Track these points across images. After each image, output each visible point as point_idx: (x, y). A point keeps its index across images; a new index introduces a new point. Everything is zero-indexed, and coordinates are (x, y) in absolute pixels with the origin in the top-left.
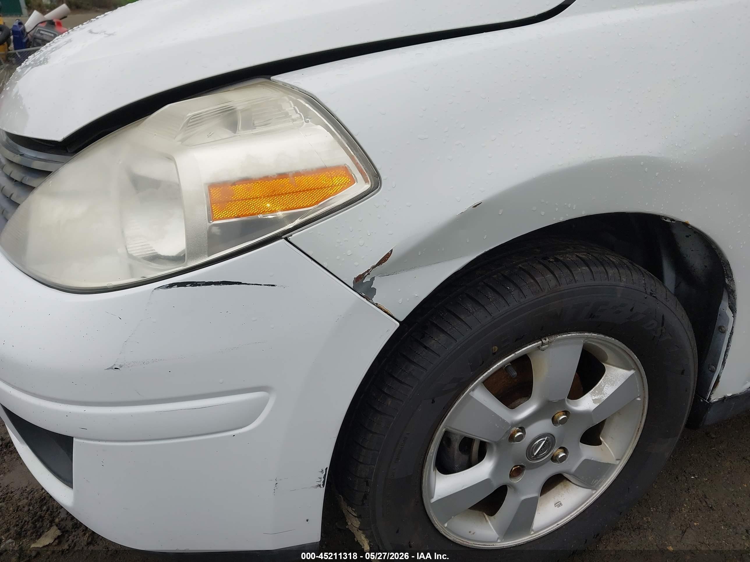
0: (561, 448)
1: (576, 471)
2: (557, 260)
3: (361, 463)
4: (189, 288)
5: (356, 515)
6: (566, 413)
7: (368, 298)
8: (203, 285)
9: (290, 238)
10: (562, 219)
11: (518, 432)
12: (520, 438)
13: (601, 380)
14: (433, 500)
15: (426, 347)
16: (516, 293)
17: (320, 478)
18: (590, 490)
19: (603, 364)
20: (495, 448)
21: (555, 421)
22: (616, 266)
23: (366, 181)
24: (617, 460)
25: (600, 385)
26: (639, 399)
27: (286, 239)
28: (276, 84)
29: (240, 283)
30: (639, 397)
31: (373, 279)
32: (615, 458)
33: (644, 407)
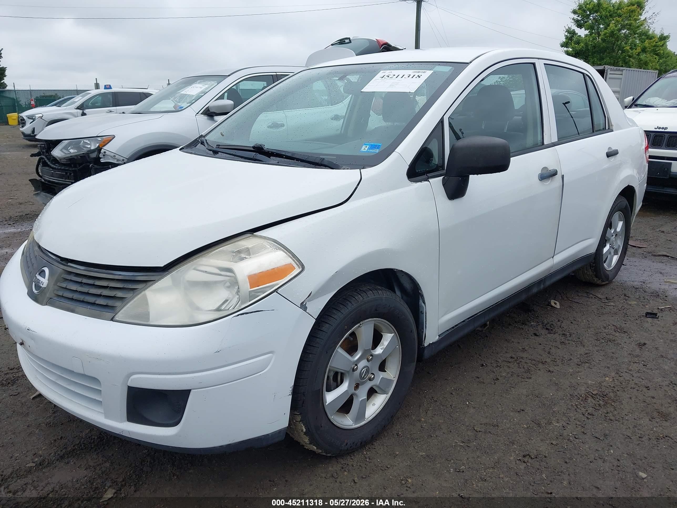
0: (372, 374)
1: (379, 384)
2: (360, 290)
3: (301, 386)
4: (245, 315)
5: (299, 414)
6: (372, 355)
7: (305, 311)
8: (250, 313)
9: (278, 292)
10: (362, 274)
11: (355, 366)
12: (357, 368)
13: (382, 340)
14: (327, 404)
15: (321, 331)
16: (350, 304)
17: (290, 391)
18: (386, 395)
19: (382, 333)
20: (347, 375)
21: (368, 361)
22: (381, 290)
23: (299, 268)
24: (394, 378)
25: (382, 342)
26: (397, 347)
27: (277, 292)
28: (256, 236)
29: (262, 311)
30: (397, 346)
31: (306, 303)
32: (393, 377)
33: (400, 350)
